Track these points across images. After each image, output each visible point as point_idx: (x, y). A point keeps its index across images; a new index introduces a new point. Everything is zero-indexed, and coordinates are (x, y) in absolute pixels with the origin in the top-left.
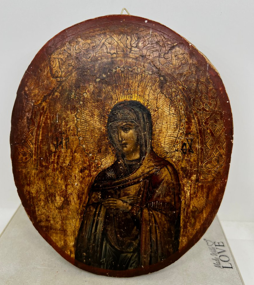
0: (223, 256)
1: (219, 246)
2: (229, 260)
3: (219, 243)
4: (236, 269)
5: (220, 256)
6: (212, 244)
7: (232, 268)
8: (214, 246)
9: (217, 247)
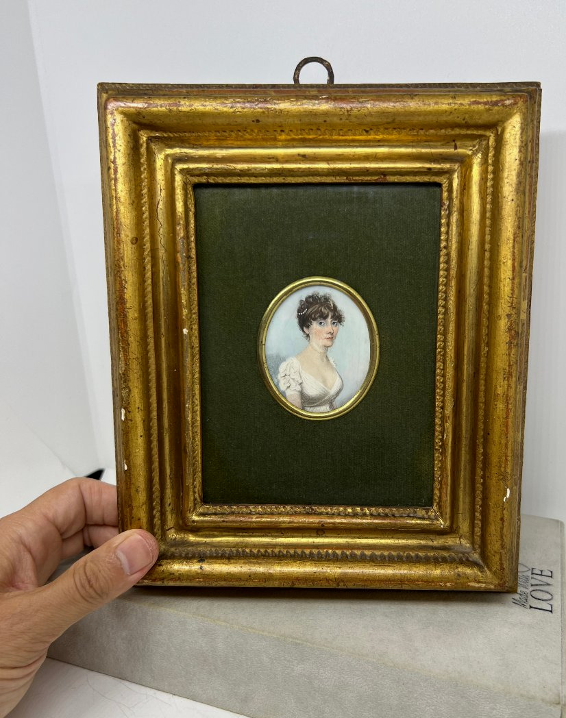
0: (541, 591)
1: (541, 575)
2: (550, 600)
3: (542, 571)
4: (559, 614)
5: (534, 590)
6: (527, 569)
7: (551, 611)
8: (529, 573)
9: (535, 576)
